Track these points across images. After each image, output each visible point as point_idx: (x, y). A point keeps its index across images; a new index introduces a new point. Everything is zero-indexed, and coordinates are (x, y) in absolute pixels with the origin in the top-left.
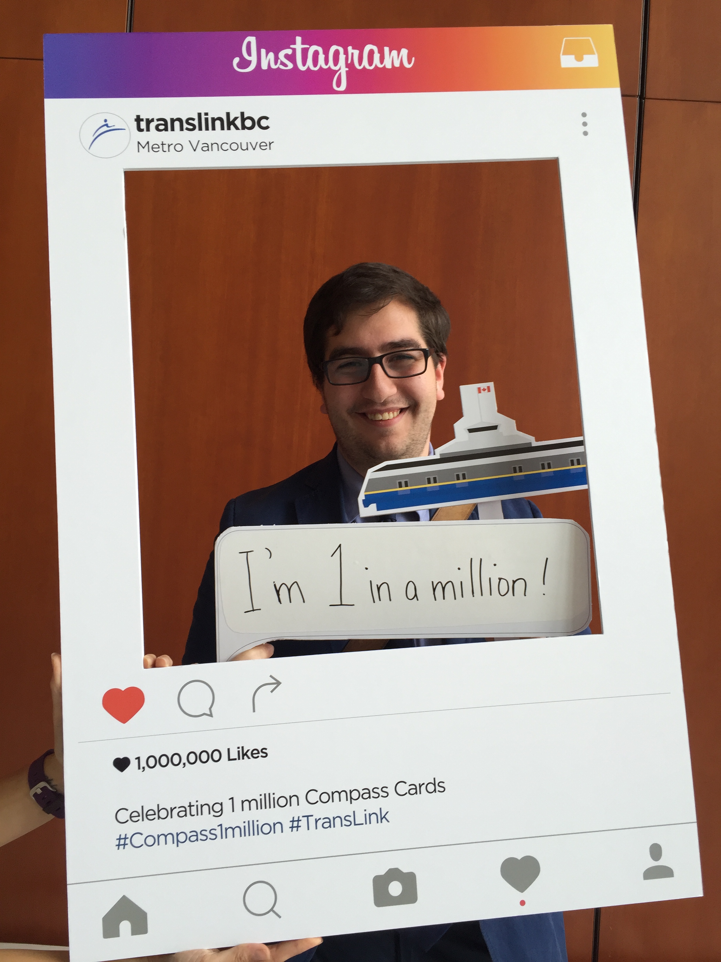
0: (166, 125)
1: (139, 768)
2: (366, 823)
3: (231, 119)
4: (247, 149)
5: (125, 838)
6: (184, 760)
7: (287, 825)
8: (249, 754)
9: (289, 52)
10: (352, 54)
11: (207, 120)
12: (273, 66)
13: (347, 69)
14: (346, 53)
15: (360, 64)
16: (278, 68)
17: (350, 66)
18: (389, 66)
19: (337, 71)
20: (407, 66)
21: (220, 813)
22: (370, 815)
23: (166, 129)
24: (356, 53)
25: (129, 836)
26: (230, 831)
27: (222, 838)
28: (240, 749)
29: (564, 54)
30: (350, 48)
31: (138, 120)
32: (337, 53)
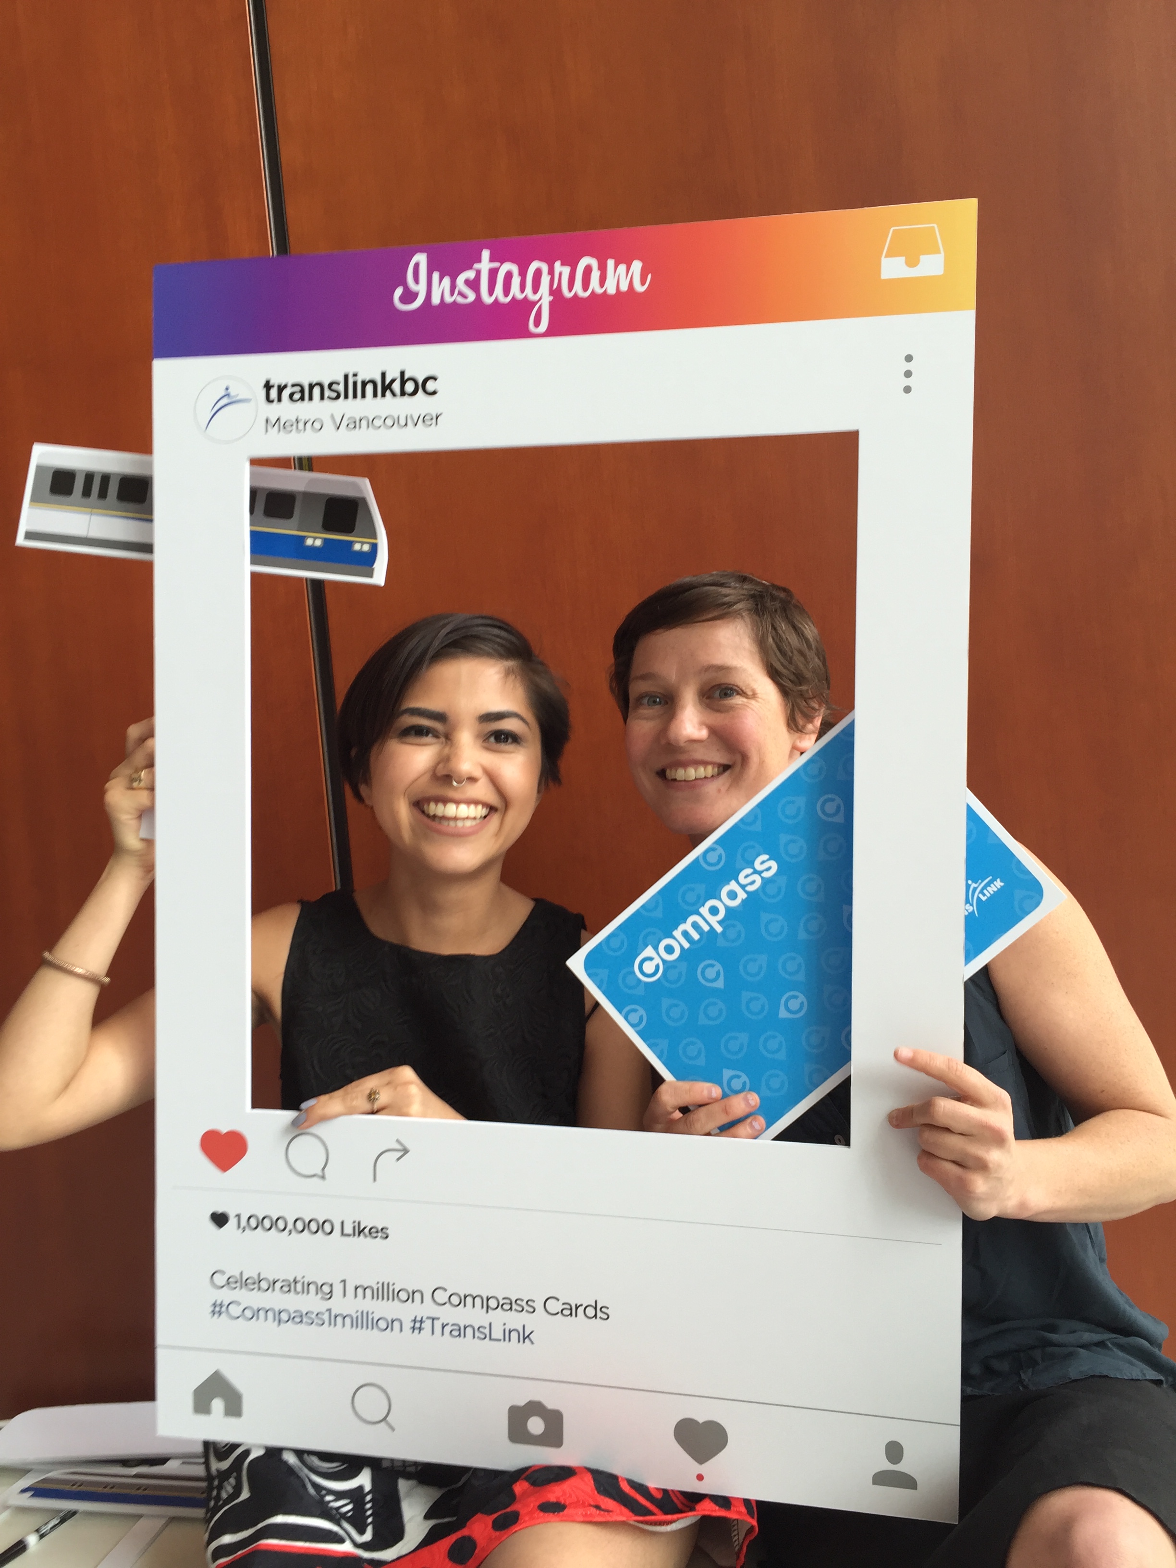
0: (302, 391)
1: (239, 1227)
2: (504, 1340)
3: (387, 381)
4: (406, 424)
5: (221, 1305)
6: (290, 1226)
7: (407, 1325)
8: (367, 1231)
9: (470, 274)
10: (560, 274)
11: (355, 384)
12: (449, 299)
13: (551, 298)
14: (551, 272)
15: (570, 289)
16: (455, 302)
17: (556, 292)
18: (612, 290)
19: (535, 303)
20: (639, 288)
21: (329, 1296)
22: (510, 1332)
23: (302, 398)
24: (566, 270)
25: (226, 1303)
26: (339, 1319)
27: (330, 1324)
28: (356, 1224)
29: (886, 256)
30: (557, 264)
31: (268, 386)
32: (538, 273)
